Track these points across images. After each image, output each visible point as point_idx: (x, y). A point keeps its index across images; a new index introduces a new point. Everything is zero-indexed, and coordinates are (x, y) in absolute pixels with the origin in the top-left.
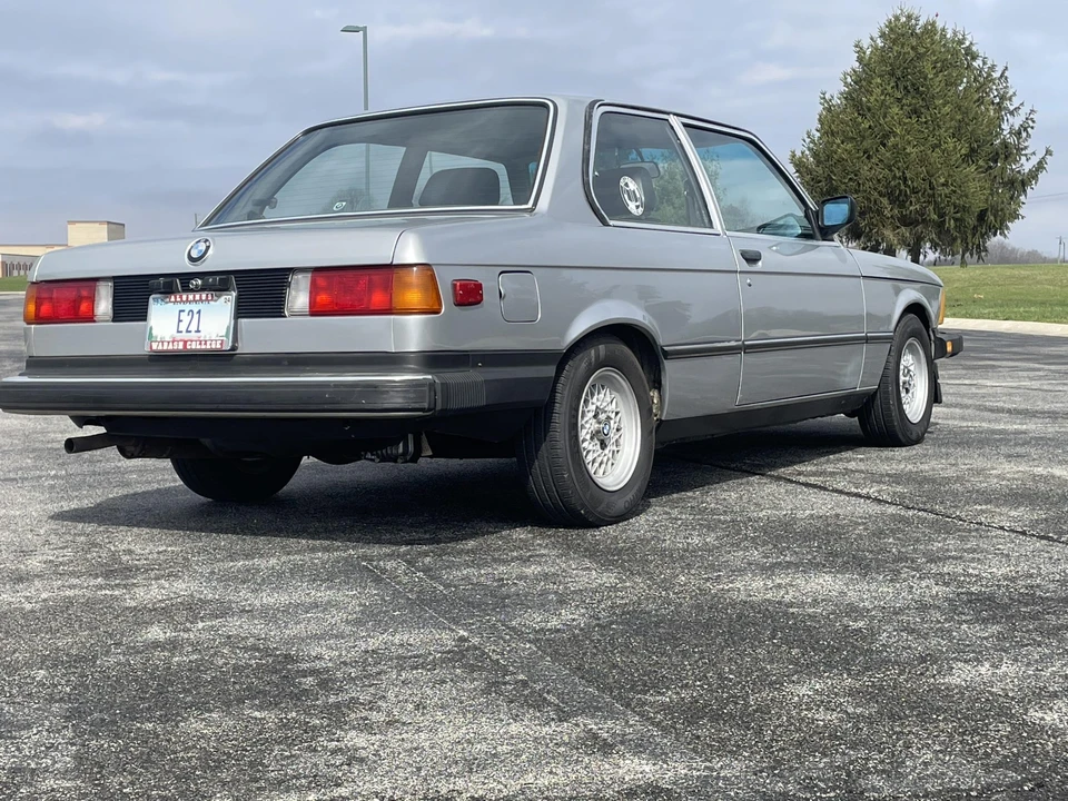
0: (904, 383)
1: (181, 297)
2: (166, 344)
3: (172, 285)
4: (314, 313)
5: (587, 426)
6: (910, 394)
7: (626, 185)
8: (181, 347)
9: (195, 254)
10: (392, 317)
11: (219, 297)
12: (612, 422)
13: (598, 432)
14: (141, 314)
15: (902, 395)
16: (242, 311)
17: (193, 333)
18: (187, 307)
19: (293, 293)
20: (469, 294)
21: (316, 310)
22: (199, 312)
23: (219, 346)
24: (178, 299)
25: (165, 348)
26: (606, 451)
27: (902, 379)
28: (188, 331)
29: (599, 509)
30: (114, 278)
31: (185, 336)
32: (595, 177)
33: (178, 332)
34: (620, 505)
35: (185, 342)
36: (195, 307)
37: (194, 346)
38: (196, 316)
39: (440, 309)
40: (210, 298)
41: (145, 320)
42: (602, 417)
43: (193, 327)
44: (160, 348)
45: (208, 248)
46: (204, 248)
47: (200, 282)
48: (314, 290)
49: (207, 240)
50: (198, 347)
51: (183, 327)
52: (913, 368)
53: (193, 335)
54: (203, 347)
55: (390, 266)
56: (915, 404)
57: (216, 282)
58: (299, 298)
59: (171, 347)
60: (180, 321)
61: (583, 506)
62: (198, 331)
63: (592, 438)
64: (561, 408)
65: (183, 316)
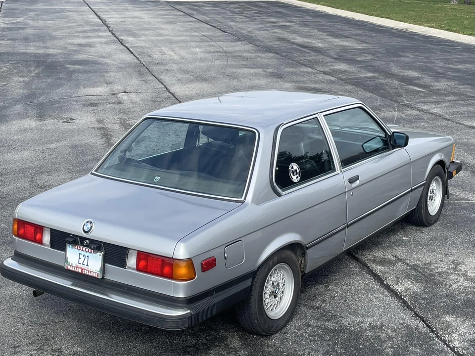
0: (430, 197)
1: (80, 247)
2: (73, 268)
3: (77, 241)
4: (138, 270)
5: (268, 289)
6: (433, 201)
7: (292, 168)
8: (80, 271)
9: (86, 230)
10: (173, 281)
11: (97, 253)
12: (280, 284)
13: (273, 292)
14: (64, 250)
15: (428, 203)
16: (105, 260)
17: (85, 266)
18: (83, 253)
19: (129, 258)
22: (88, 257)
23: (96, 276)
24: (79, 248)
25: (73, 269)
26: (277, 299)
27: (429, 194)
28: (83, 264)
29: (272, 331)
30: (51, 229)
31: (81, 266)
32: (276, 171)
33: (79, 263)
34: (283, 323)
35: (82, 270)
36: (87, 254)
37: (85, 272)
38: (87, 258)
39: (195, 277)
40: (92, 252)
42: (275, 284)
43: (85, 263)
44: (71, 269)
45: (92, 227)
46: (90, 227)
47: (88, 242)
48: (139, 260)
49: (91, 223)
50: (88, 274)
51: (81, 261)
52: (436, 189)
53: (85, 267)
54: (90, 274)
55: (172, 258)
56: (434, 207)
57: (96, 245)
58: (132, 261)
59: (75, 270)
60: (80, 258)
61: (264, 331)
62: (87, 265)
63: (270, 296)
65: (81, 256)
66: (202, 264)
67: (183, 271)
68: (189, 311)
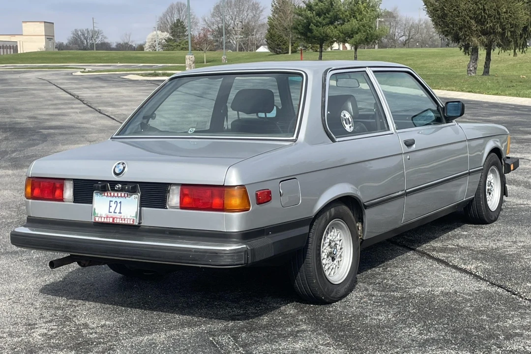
0: (488, 190)
1: (110, 194)
2: (103, 218)
3: (106, 186)
4: (182, 208)
5: (325, 250)
6: (491, 195)
7: (345, 116)
8: (111, 221)
9: (117, 172)
10: (225, 213)
11: (132, 195)
12: (338, 246)
13: (330, 253)
14: (90, 201)
15: (487, 197)
16: (143, 203)
17: (117, 213)
18: (114, 199)
19: (171, 196)
20: (264, 197)
21: (183, 207)
22: (120, 202)
23: (132, 222)
24: (109, 195)
25: (103, 220)
26: (335, 262)
27: (487, 187)
28: (114, 212)
29: (332, 296)
30: (74, 180)
31: (113, 215)
32: (328, 115)
33: (109, 212)
34: (342, 291)
35: (114, 219)
36: (119, 200)
37: (118, 221)
38: (119, 205)
39: (250, 208)
40: (126, 196)
41: (92, 203)
42: (333, 244)
43: (118, 210)
44: (100, 220)
45: (124, 168)
46: (122, 168)
47: (120, 186)
48: (183, 196)
49: (123, 164)
50: (121, 222)
51: (112, 210)
52: (493, 181)
53: (117, 215)
54: (123, 222)
55: (223, 186)
56: (493, 201)
57: (130, 187)
58: (174, 199)
59: (106, 220)
60: (110, 206)
61: (323, 295)
62: (120, 213)
63: (328, 257)
64: (312, 247)
65: (112, 204)
66: (257, 194)
67: (235, 201)
68: (245, 246)
